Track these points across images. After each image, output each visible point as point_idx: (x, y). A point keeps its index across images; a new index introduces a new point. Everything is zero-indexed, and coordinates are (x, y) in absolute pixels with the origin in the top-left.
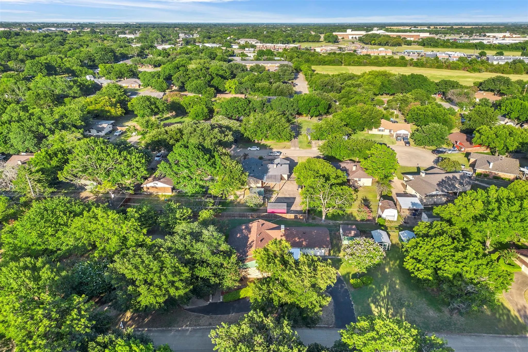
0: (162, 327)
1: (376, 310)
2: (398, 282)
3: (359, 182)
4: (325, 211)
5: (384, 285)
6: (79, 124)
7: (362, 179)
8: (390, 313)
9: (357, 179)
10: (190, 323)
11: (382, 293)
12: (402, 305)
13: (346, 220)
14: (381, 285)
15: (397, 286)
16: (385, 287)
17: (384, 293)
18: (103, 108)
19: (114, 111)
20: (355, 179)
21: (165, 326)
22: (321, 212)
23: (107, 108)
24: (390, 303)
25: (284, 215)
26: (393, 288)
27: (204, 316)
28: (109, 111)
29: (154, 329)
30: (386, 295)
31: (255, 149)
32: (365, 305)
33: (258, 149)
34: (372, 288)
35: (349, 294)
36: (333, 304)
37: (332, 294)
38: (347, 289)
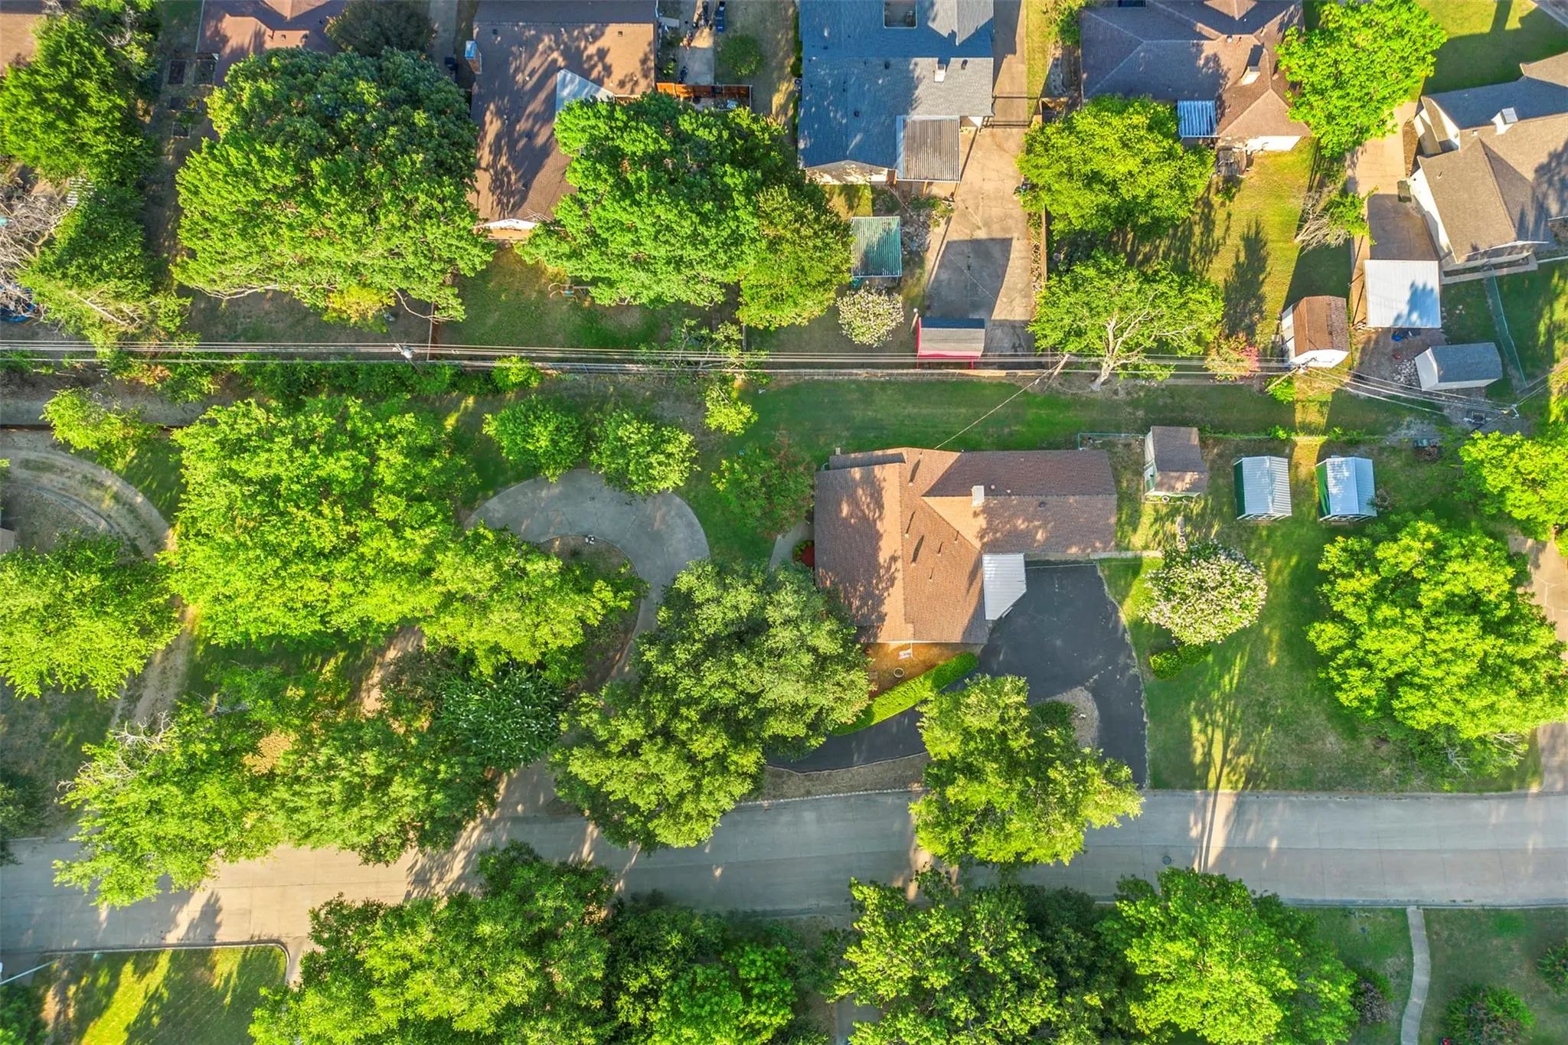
4: (1113, 365)
8: (1234, 743)
12: (1265, 720)
24: (1237, 717)
30: (1234, 686)
35: (1140, 692)
36: (1096, 723)
37: (1096, 693)
38: (1136, 677)
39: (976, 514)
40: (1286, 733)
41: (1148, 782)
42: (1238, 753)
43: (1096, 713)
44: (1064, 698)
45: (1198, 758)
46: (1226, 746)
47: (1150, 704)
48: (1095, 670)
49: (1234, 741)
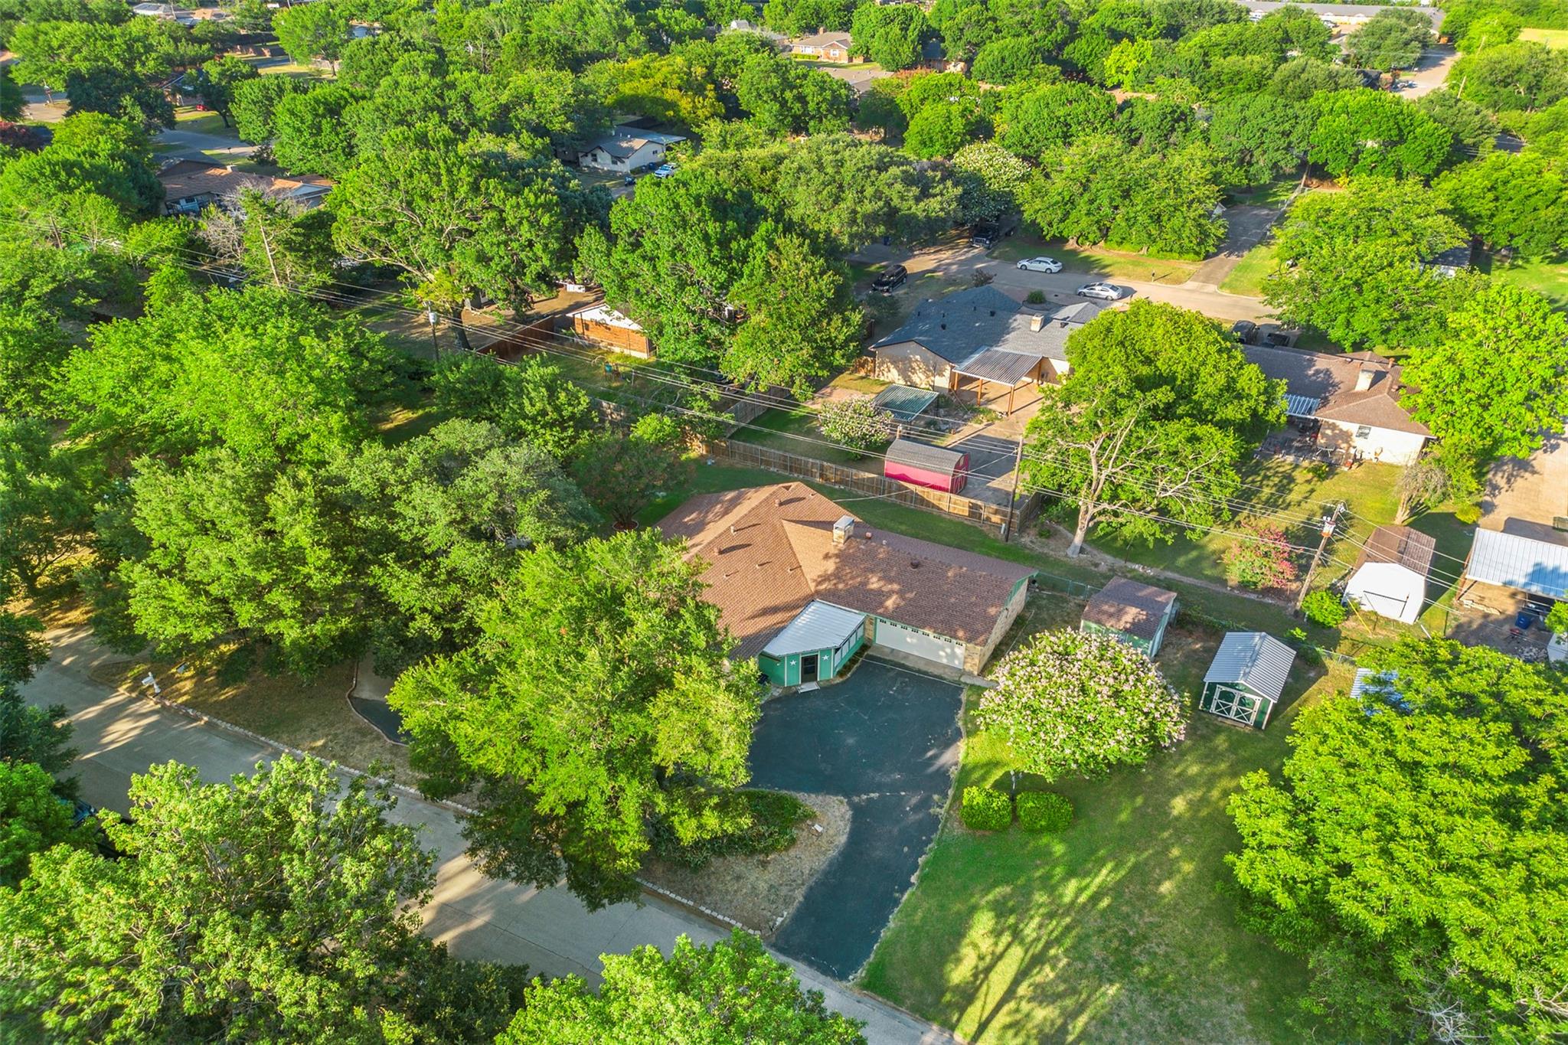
0: (248, 727)
1: (986, 945)
2: (1187, 867)
3: (1358, 442)
4: (1092, 511)
5: (1111, 856)
6: (557, 127)
7: (1376, 432)
8: (1038, 979)
9: (1352, 428)
10: (324, 746)
11: (1073, 885)
12: (1121, 966)
13: (1178, 570)
14: (1102, 852)
15: (1166, 887)
16: (1110, 866)
17: (1080, 891)
18: (658, 94)
19: (689, 107)
20: (1344, 426)
21: (256, 730)
22: (1073, 514)
23: (671, 94)
24: (1068, 942)
25: (932, 496)
26: (1144, 884)
27: (378, 738)
28: (672, 105)
29: (223, 725)
30: (1082, 899)
31: (1043, 267)
32: (957, 907)
33: (1054, 268)
34: (1046, 854)
35: (930, 841)
36: (833, 853)
37: (860, 815)
38: (936, 819)
39: (827, 557)
40: (1156, 1002)
41: (861, 973)
42: (1043, 995)
43: (843, 839)
44: (810, 801)
45: (959, 974)
46: (1022, 975)
47: (934, 862)
48: (878, 787)
49: (1047, 973)
